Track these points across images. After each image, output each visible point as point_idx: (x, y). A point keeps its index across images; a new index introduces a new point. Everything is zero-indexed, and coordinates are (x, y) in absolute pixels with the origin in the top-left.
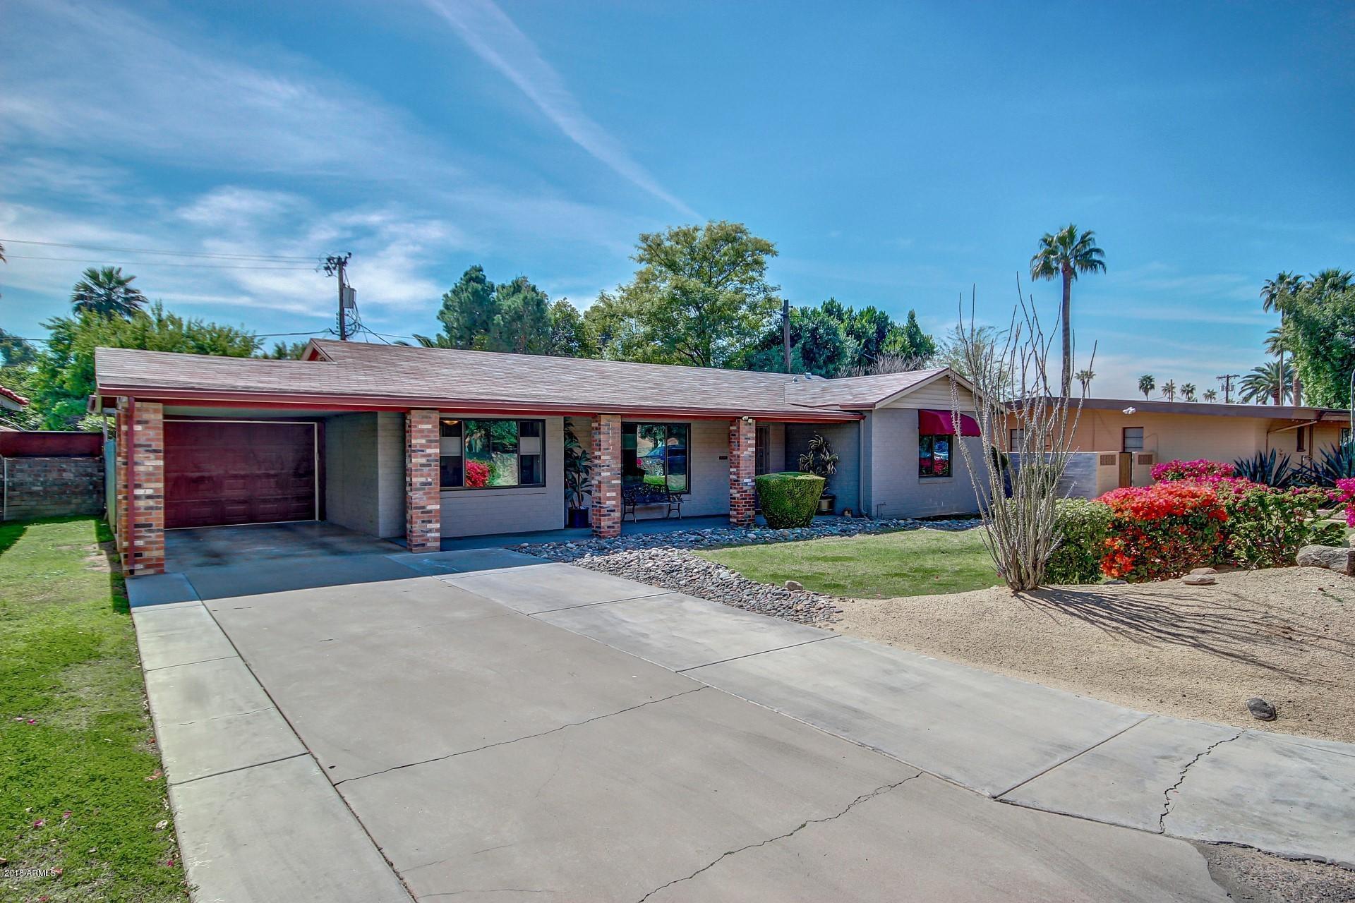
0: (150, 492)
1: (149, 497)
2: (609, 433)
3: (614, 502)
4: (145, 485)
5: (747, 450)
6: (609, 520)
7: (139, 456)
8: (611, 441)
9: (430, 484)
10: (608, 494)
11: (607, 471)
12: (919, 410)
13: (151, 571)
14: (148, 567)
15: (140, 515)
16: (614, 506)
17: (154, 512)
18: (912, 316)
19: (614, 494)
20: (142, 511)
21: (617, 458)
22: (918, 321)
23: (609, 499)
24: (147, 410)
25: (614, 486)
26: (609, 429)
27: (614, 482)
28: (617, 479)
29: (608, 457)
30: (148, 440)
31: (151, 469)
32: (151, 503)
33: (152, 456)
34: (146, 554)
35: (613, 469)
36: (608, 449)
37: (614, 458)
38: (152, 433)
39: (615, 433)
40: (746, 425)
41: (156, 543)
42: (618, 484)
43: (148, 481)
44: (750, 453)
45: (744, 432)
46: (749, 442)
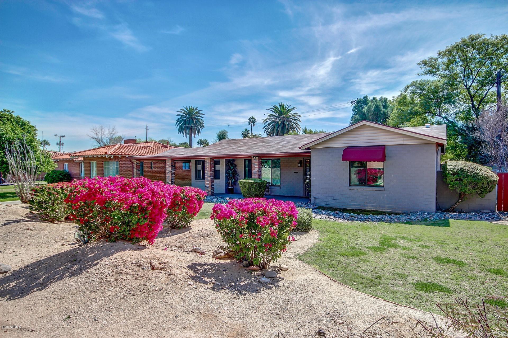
2: (207, 164)
3: (208, 185)
6: (207, 190)
8: (207, 166)
9: (169, 177)
10: (207, 183)
11: (207, 176)
12: (348, 147)
16: (209, 186)
19: (209, 183)
23: (207, 184)
27: (208, 179)
29: (207, 171)
36: (207, 169)
40: (254, 159)
44: (256, 171)
45: (253, 162)
46: (256, 166)
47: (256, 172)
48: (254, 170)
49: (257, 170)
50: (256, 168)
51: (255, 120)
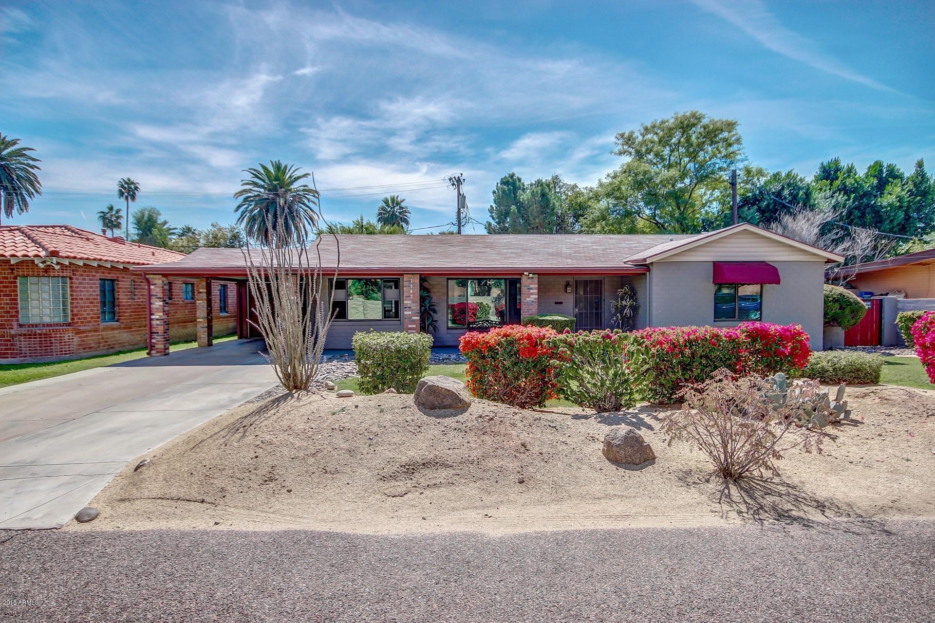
0: (157, 317)
1: (157, 319)
2: (410, 286)
4: (156, 314)
5: (529, 297)
7: (153, 300)
8: (411, 292)
10: (410, 326)
11: (409, 311)
12: (714, 262)
13: (159, 354)
14: (158, 352)
15: (154, 328)
17: (159, 326)
18: (920, 165)
20: (155, 326)
21: (416, 302)
22: (926, 168)
24: (156, 279)
25: (414, 321)
26: (410, 284)
28: (417, 316)
29: (409, 302)
30: (157, 293)
31: (158, 306)
32: (158, 322)
33: (158, 300)
34: (157, 346)
35: (413, 310)
36: (409, 297)
37: (414, 302)
38: (158, 289)
39: (415, 286)
40: (529, 278)
41: (160, 341)
42: (417, 320)
43: (157, 312)
44: (533, 299)
45: (527, 284)
46: (532, 291)
47: (532, 302)
48: (528, 299)
49: (535, 299)
50: (532, 294)
51: (136, 188)
